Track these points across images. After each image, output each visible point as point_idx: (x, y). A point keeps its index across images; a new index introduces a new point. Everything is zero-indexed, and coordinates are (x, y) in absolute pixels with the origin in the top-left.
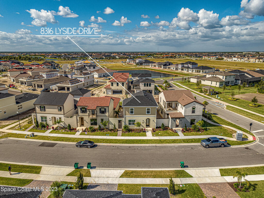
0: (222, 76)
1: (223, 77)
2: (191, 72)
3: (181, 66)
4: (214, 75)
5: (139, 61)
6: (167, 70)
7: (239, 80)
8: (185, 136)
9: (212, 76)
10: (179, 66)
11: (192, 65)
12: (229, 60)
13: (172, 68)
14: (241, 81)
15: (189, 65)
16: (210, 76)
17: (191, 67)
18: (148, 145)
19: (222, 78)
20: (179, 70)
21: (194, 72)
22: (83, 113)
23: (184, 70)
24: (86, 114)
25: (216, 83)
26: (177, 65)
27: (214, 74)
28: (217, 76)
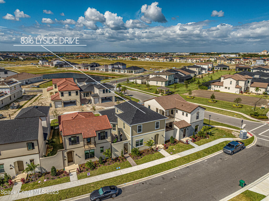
0: (165, 76)
1: (167, 77)
2: (123, 72)
3: (111, 67)
4: (158, 76)
5: (57, 62)
6: (95, 71)
7: (177, 78)
8: (199, 146)
9: (156, 76)
10: (109, 66)
11: (123, 65)
12: (143, 60)
13: (101, 70)
14: (179, 79)
15: (119, 65)
16: (154, 76)
17: (122, 67)
18: (178, 168)
19: (165, 78)
20: (109, 71)
21: (126, 72)
22: (74, 144)
23: (115, 71)
24: (78, 145)
25: (162, 83)
26: (106, 66)
27: (158, 74)
28: (160, 76)
